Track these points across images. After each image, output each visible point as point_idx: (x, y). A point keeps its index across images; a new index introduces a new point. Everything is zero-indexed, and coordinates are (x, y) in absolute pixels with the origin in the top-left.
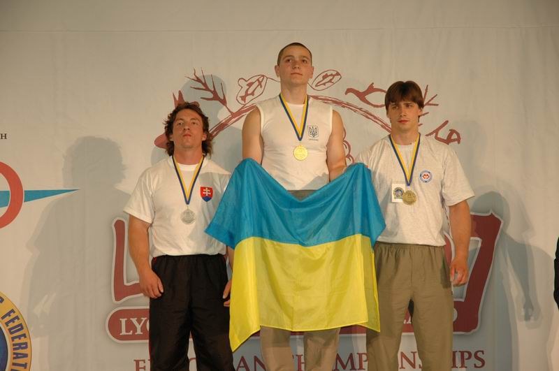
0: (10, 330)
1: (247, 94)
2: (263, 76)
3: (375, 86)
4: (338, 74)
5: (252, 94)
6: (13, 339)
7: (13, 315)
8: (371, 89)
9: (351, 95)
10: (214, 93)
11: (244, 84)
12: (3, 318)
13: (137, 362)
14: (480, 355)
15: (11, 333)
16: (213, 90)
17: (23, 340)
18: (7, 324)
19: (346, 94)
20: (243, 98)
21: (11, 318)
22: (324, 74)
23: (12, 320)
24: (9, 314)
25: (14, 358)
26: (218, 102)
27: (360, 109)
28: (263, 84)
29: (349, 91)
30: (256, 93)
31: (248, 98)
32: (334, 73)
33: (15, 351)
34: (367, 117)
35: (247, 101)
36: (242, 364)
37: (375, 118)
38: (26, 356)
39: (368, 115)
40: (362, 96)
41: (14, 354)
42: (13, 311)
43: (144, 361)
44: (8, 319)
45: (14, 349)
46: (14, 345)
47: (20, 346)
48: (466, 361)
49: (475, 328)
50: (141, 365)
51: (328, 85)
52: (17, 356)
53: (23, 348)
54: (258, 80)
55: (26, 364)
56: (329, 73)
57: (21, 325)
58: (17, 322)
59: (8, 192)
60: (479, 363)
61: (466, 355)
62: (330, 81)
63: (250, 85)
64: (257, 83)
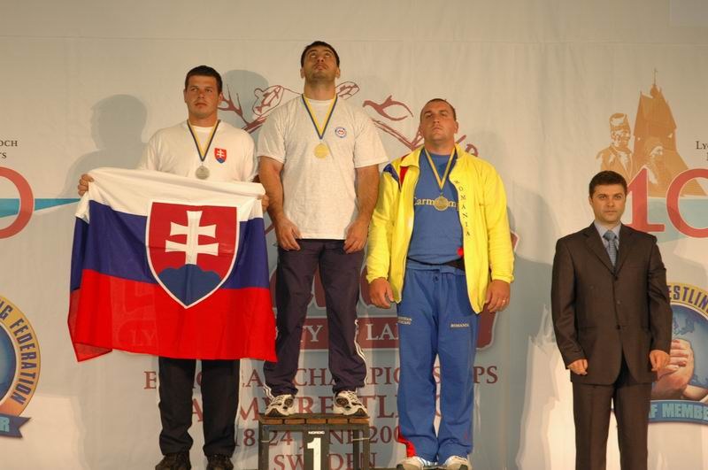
0: (18, 339)
1: (263, 105)
2: (280, 87)
3: (393, 99)
4: (356, 86)
5: (269, 105)
6: (21, 348)
7: (22, 325)
8: (389, 102)
9: (368, 107)
10: (230, 102)
11: (260, 94)
12: (12, 327)
13: (148, 373)
14: (492, 370)
15: (20, 343)
16: (228, 99)
17: (32, 350)
18: (16, 333)
19: (364, 106)
20: (260, 109)
21: (19, 327)
22: (342, 86)
23: (21, 330)
24: (17, 324)
25: (23, 368)
26: (233, 112)
27: (378, 122)
28: (280, 95)
29: (367, 103)
30: (273, 104)
31: (265, 109)
32: (352, 85)
33: (24, 361)
34: (384, 130)
35: (263, 112)
36: (254, 378)
37: (393, 131)
38: (34, 365)
39: (385, 128)
40: (379, 109)
41: (23, 363)
42: (21, 320)
43: (154, 373)
44: (16, 328)
45: (23, 359)
46: (23, 354)
47: (29, 356)
48: (478, 377)
49: (488, 343)
50: (152, 376)
51: (345, 97)
52: (25, 366)
53: (31, 358)
54: (275, 91)
55: (35, 374)
56: (347, 85)
57: (29, 334)
58: (26, 332)
59: (17, 200)
60: (492, 379)
61: (479, 371)
62: (348, 93)
63: (266, 95)
64: (273, 94)
